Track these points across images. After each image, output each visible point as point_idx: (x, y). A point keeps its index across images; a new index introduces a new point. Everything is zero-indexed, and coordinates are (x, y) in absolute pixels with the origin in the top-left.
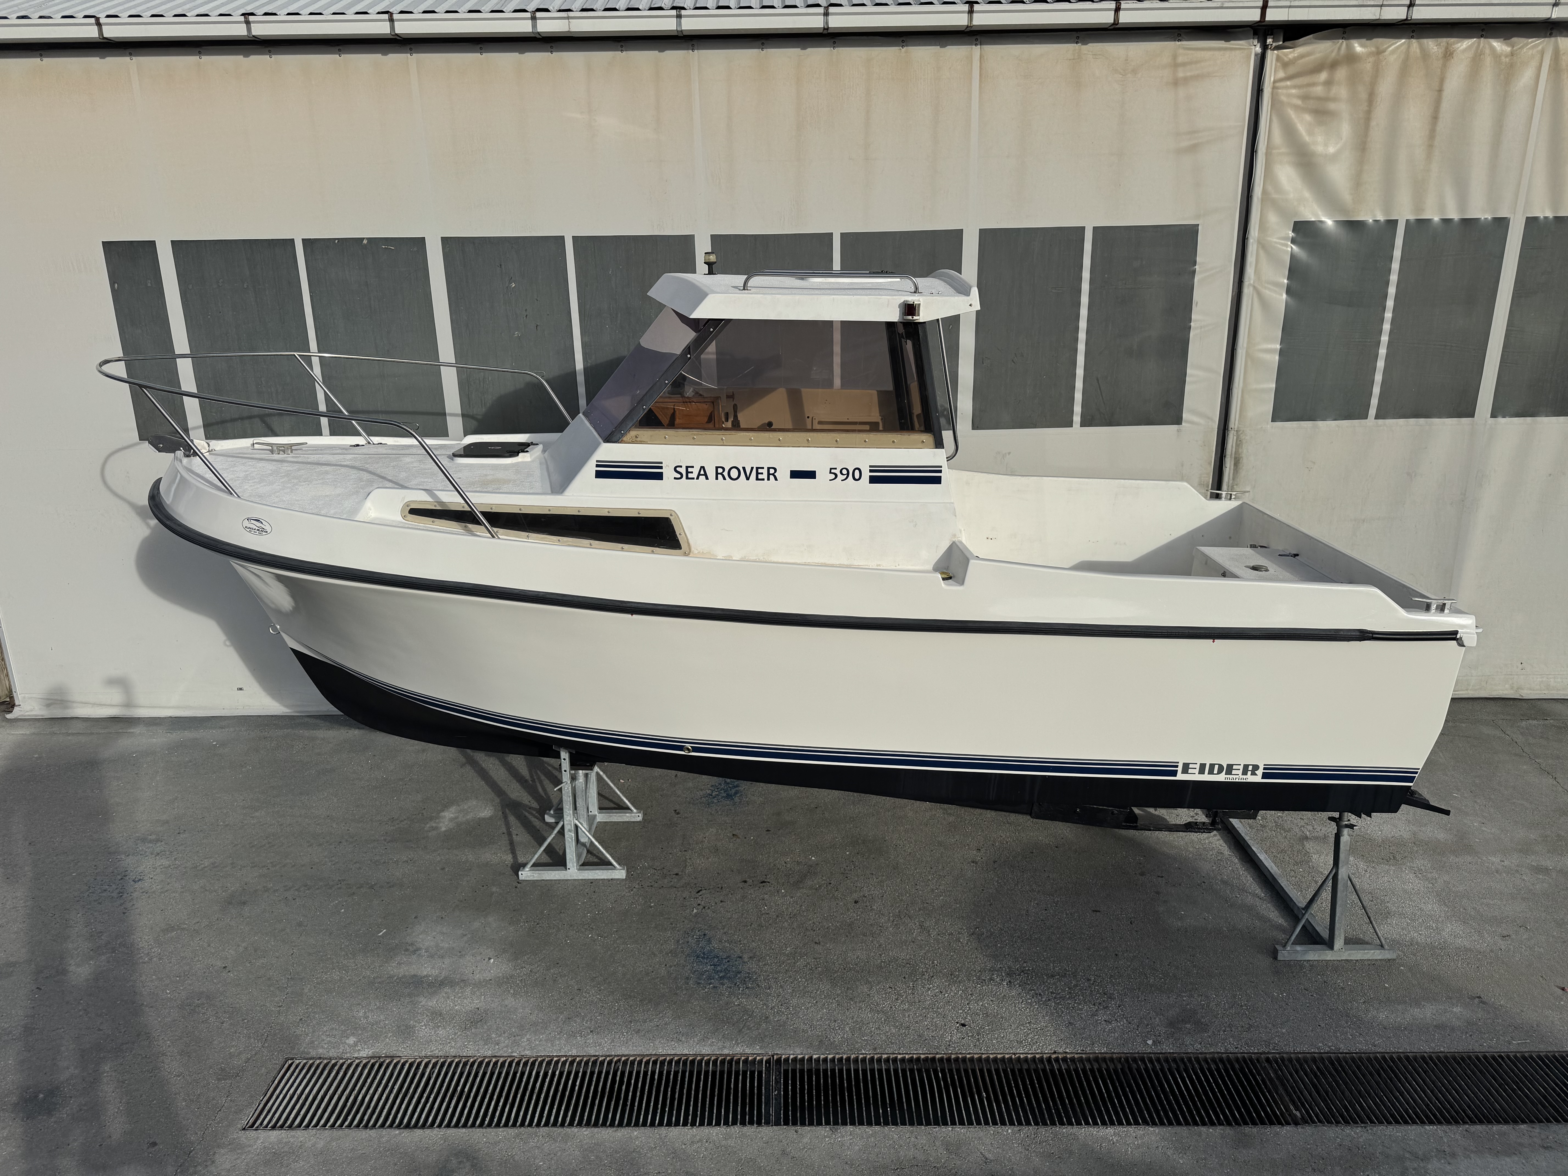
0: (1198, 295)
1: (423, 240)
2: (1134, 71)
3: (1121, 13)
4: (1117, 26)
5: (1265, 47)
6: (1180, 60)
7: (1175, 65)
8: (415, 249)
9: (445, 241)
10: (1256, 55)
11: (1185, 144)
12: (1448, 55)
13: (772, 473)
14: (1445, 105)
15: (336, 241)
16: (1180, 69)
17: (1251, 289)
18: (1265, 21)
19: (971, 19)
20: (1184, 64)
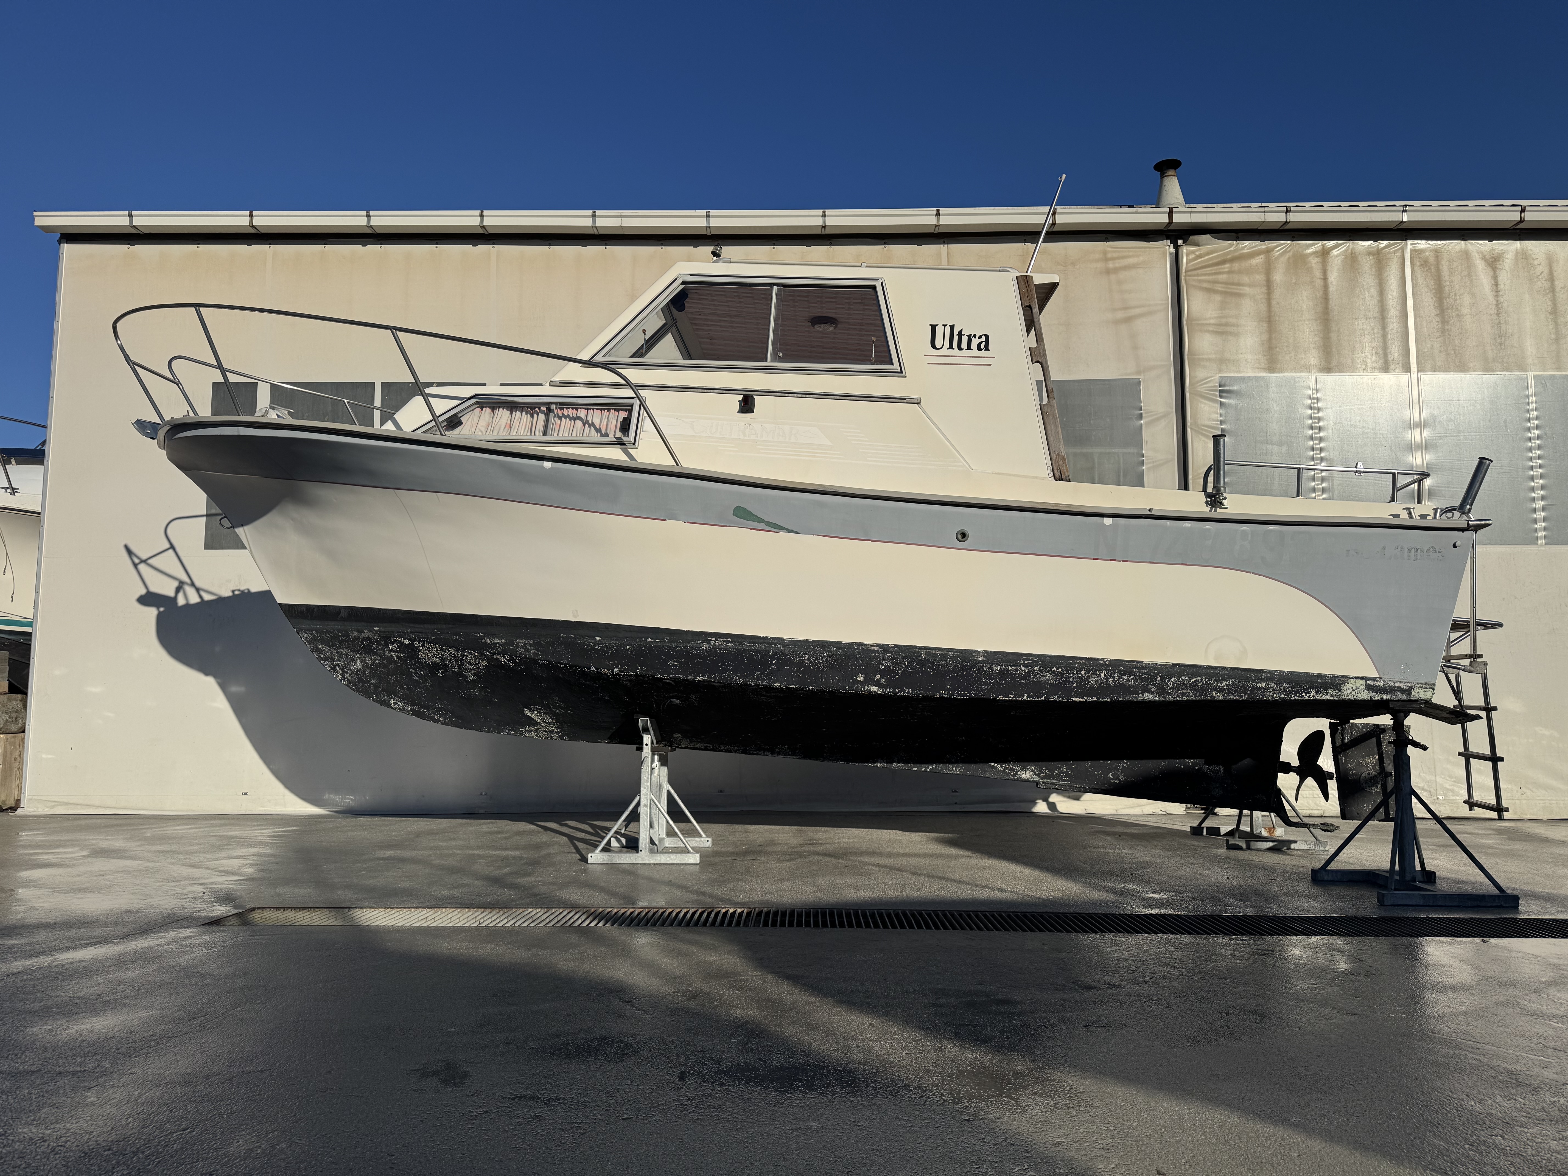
2: (1073, 264)
3: (1057, 216)
4: (1056, 228)
5: (1177, 247)
6: (1109, 255)
7: (1106, 260)
10: (1171, 254)
11: (1120, 315)
12: (1326, 253)
14: (1332, 289)
16: (1110, 262)
18: (1172, 223)
19: (938, 220)
20: (1113, 259)
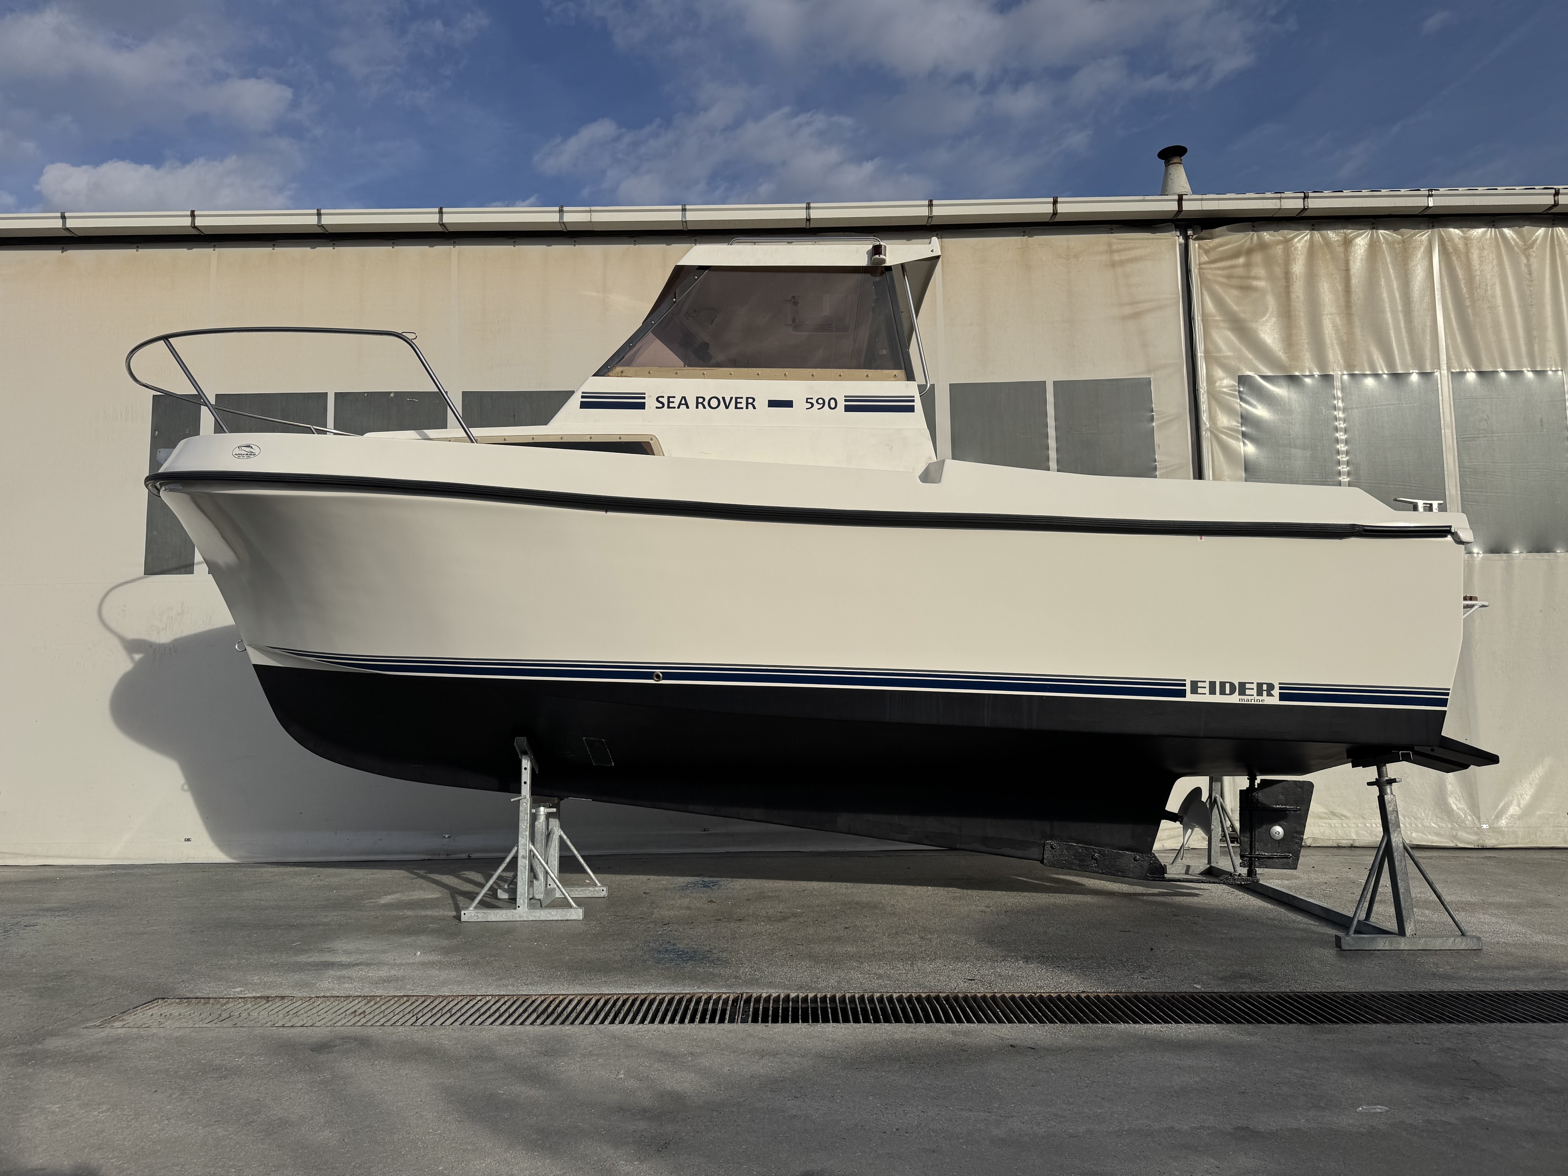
0: (1159, 438)
2: (1076, 256)
3: (1059, 206)
4: (1057, 219)
5: (1187, 238)
6: (1115, 247)
7: (1112, 252)
8: (437, 402)
9: (466, 394)
10: (1180, 245)
11: (1128, 310)
12: (1348, 243)
13: (751, 402)
14: (1354, 281)
15: (366, 395)
16: (1116, 254)
17: (1209, 434)
18: (1182, 211)
19: (931, 212)
20: (1118, 251)
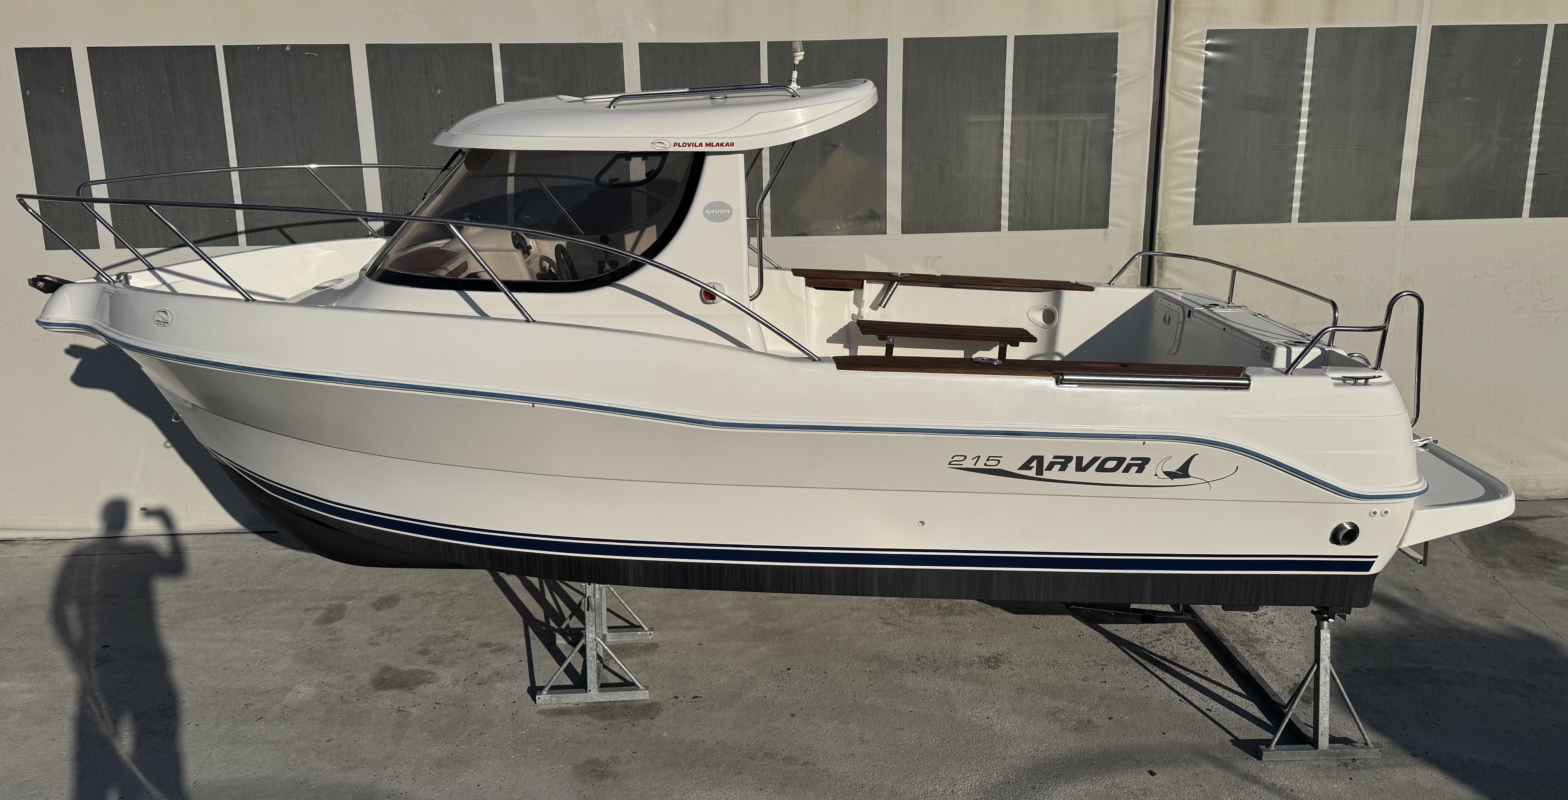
0: (1119, 101)
1: (347, 47)
8: (339, 56)
9: (370, 48)
15: (259, 48)
17: (1168, 95)
